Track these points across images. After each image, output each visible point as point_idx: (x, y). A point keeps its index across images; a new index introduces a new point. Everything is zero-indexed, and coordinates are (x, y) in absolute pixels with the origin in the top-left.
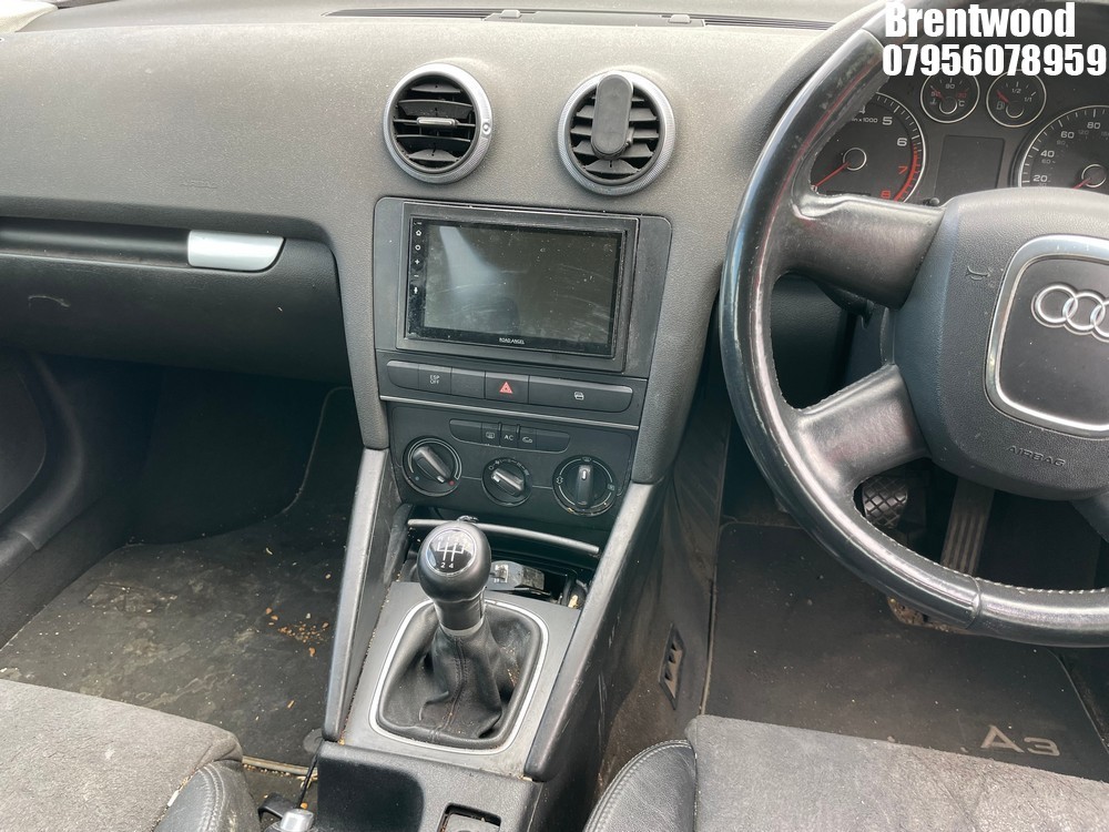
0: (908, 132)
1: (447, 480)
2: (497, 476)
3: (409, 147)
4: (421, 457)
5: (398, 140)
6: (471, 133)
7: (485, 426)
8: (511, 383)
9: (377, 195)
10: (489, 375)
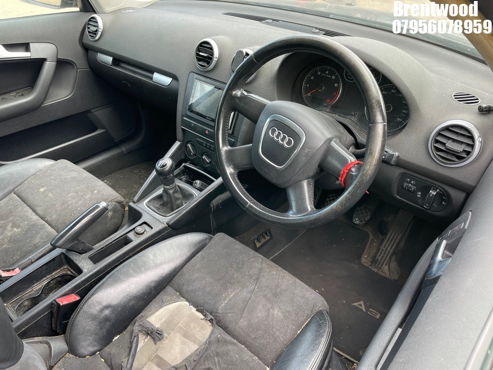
0: (338, 83)
1: (193, 155)
2: (204, 157)
3: (199, 60)
4: (188, 146)
5: (197, 58)
6: (211, 59)
7: (204, 142)
8: (208, 131)
9: (191, 71)
10: (204, 127)
